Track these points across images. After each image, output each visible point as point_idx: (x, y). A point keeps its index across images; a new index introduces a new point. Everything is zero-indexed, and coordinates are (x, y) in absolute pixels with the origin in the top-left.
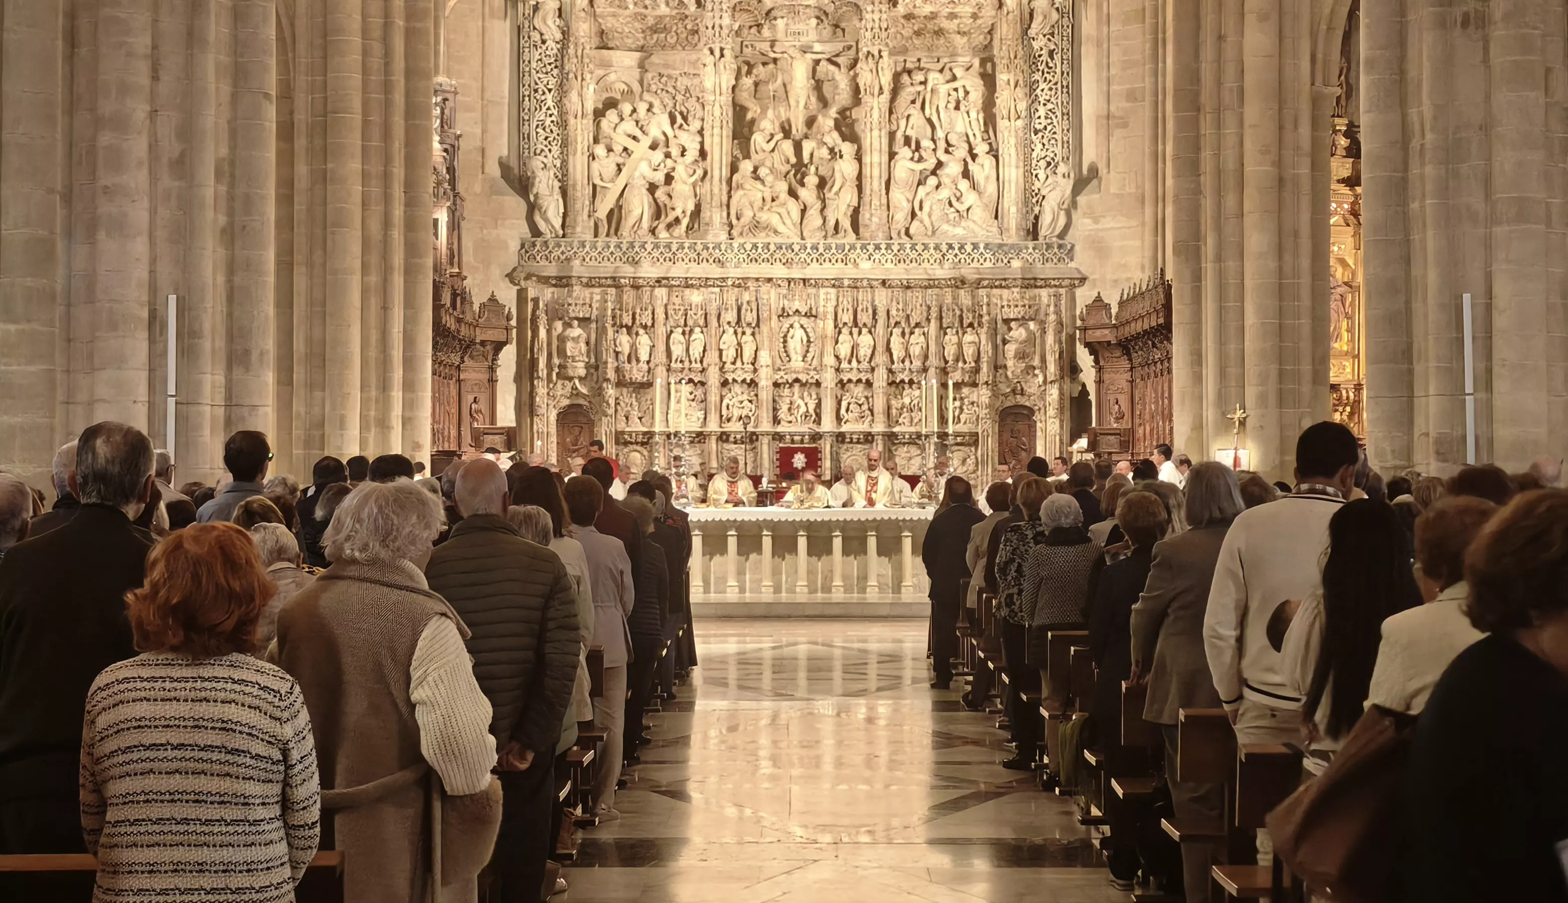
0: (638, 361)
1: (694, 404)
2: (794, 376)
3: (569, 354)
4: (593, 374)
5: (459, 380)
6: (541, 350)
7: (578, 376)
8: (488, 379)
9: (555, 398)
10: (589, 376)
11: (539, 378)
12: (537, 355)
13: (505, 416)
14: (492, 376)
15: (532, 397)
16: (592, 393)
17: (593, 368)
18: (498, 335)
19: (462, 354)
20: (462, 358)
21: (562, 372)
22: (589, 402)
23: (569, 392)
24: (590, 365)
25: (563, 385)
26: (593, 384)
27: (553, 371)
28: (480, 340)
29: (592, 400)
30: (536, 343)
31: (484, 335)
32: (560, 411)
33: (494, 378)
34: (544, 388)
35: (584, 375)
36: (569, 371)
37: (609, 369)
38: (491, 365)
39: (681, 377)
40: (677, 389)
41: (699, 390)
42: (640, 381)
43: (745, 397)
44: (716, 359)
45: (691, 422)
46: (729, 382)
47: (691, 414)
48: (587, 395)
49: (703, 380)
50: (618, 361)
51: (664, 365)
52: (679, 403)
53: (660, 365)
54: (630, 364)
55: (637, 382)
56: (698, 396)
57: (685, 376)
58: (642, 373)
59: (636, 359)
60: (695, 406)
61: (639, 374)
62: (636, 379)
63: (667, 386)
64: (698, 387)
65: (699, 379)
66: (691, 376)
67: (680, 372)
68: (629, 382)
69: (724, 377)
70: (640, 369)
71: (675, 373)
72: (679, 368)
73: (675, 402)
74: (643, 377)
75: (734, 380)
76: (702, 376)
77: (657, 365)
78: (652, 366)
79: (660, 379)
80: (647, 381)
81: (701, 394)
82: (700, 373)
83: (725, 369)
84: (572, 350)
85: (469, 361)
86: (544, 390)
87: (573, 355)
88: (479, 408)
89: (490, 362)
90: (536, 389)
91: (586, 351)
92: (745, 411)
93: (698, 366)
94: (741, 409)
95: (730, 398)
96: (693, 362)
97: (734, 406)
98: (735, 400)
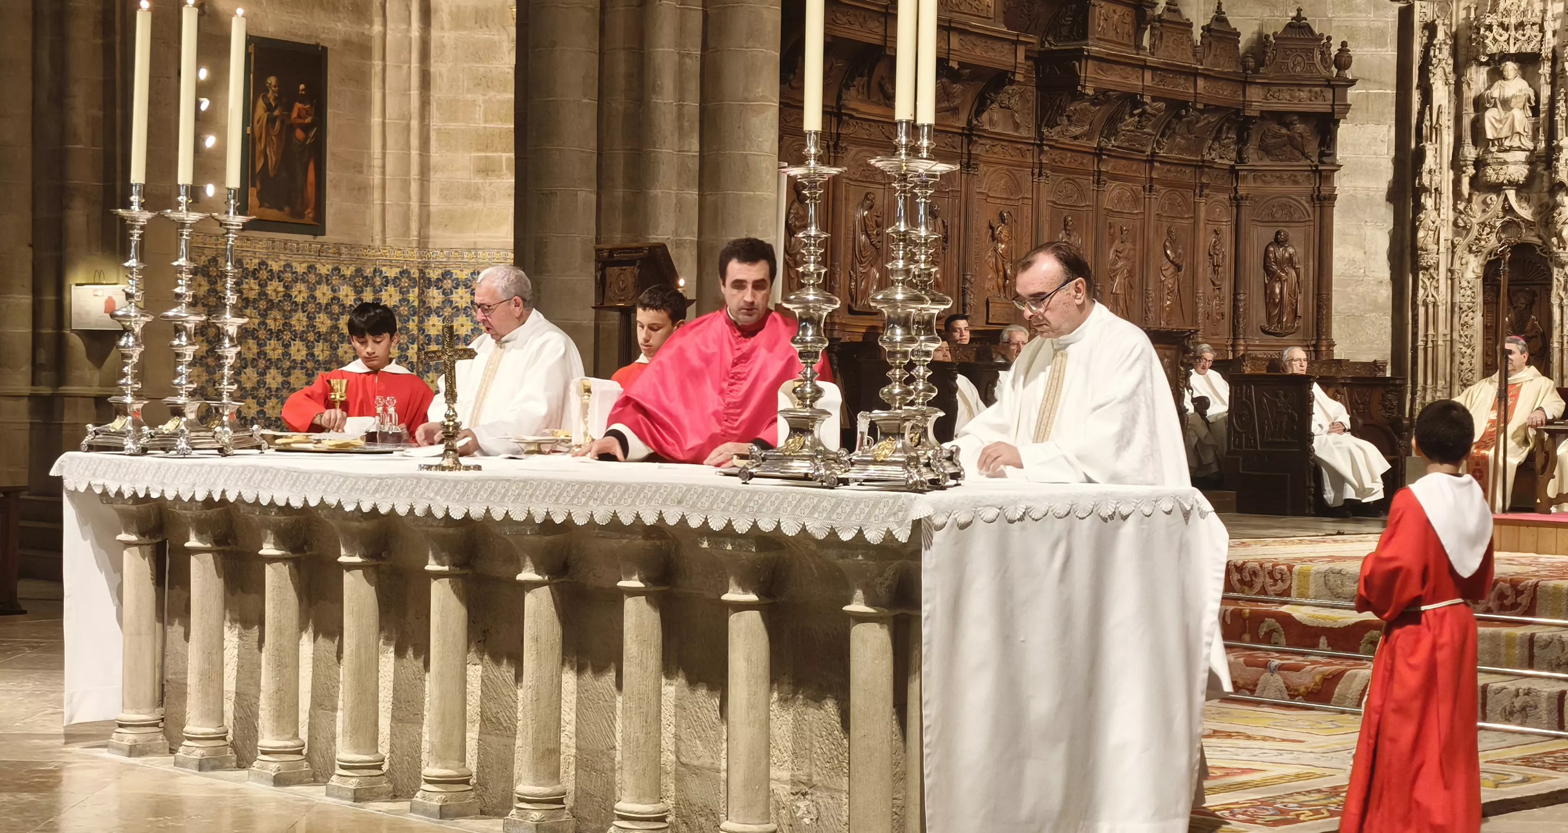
3: (1490, 134)
4: (1543, 175)
5: (1235, 198)
6: (1436, 129)
7: (1508, 181)
8: (1312, 196)
9: (1469, 231)
10: (1537, 181)
11: (1424, 189)
12: (1427, 142)
13: (1362, 271)
14: (1319, 188)
15: (1415, 230)
16: (1541, 218)
17: (1543, 162)
18: (1311, 100)
19: (1237, 143)
20: (1239, 153)
21: (1480, 174)
22: (1540, 237)
23: (1498, 217)
24: (1537, 157)
25: (1484, 202)
26: (1546, 198)
27: (1463, 175)
28: (1262, 112)
29: (1542, 234)
30: (1427, 117)
31: (1274, 101)
32: (1488, 258)
33: (1323, 193)
34: (1439, 209)
35: (1522, 179)
36: (1489, 171)
37: (1562, 161)
38: (1316, 166)
48: (1531, 222)
84: (1496, 125)
85: (1261, 159)
86: (1439, 215)
87: (1503, 135)
88: (1287, 255)
89: (1315, 159)
90: (1421, 212)
91: (1530, 127)
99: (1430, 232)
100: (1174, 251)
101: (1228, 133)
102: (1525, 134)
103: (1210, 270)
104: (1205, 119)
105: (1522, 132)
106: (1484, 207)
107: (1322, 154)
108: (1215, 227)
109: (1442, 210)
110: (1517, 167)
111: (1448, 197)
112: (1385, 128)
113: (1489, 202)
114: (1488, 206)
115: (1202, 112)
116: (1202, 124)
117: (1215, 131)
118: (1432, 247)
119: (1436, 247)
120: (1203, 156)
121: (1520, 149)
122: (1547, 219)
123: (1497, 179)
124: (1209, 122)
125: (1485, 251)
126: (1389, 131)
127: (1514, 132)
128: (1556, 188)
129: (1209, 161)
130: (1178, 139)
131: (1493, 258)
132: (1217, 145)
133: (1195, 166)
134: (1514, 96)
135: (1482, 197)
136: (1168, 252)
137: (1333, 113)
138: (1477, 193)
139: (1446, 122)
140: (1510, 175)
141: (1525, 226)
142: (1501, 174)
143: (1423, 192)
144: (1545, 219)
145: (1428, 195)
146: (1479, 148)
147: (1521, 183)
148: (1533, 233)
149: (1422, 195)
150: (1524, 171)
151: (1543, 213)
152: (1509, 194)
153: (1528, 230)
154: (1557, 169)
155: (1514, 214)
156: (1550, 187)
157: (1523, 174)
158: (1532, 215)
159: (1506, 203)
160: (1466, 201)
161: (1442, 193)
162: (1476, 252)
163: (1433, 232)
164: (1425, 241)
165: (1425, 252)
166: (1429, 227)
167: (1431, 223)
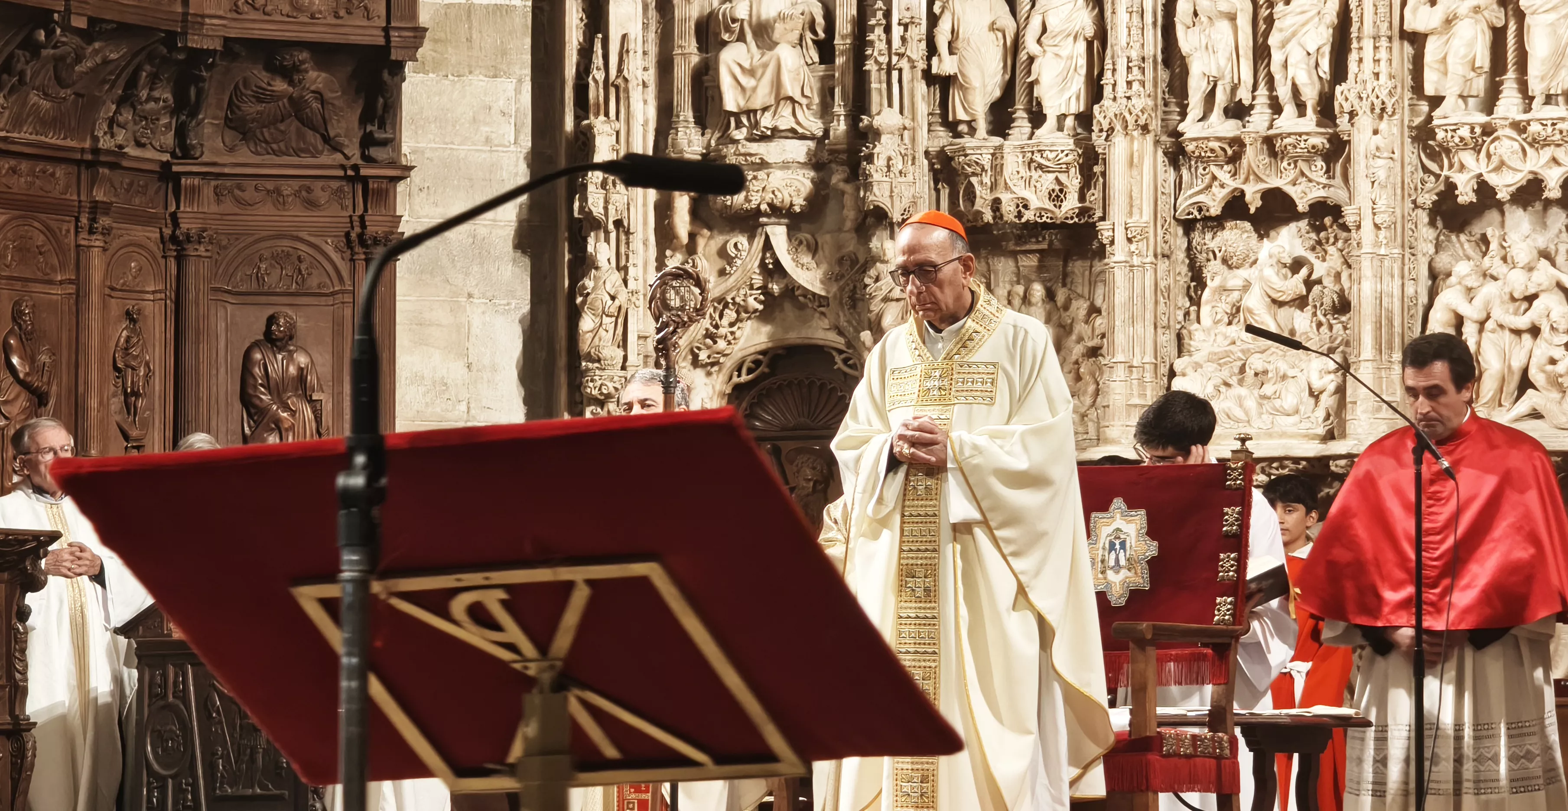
3: (731, 101)
4: (843, 193)
5: (174, 239)
6: (617, 88)
7: (771, 205)
8: (347, 235)
10: (832, 205)
11: (596, 224)
12: (597, 115)
13: (463, 407)
14: (362, 218)
16: (841, 289)
17: (842, 164)
18: (337, 16)
19: (175, 112)
20: (181, 133)
22: (840, 333)
23: (751, 287)
24: (832, 152)
25: (722, 253)
26: (851, 245)
28: (227, 40)
29: (843, 323)
30: (598, 60)
31: (254, 15)
32: (735, 379)
33: (371, 230)
34: (626, 269)
35: (799, 203)
37: (880, 162)
38: (355, 168)
39: (1230, 189)
40: (1230, 249)
41: (1331, 249)
42: (1041, 217)
43: (1545, 273)
44: (1390, 84)
45: (1278, 411)
46: (1461, 200)
47: (1281, 373)
48: (820, 296)
49: (1336, 194)
50: (952, 127)
51: (1145, 129)
52: (1236, 320)
53: (1118, 127)
54: (1005, 136)
55: (1028, 221)
56: (1328, 282)
57: (1247, 180)
58: (1052, 176)
59: (1029, 111)
60: (1309, 329)
61: (1033, 182)
62: (1018, 206)
63: (1167, 237)
64: (1328, 239)
65: (1318, 193)
66: (1274, 182)
67: (1228, 163)
68: (992, 222)
69: (1437, 177)
70: (1037, 157)
71: (1204, 169)
72: (1219, 139)
73: (1219, 317)
74: (1058, 196)
75: (1484, 190)
76: (1329, 178)
77: (1112, 129)
78: (1098, 140)
79: (1127, 200)
80: (1077, 216)
81: (1339, 269)
82: (1320, 163)
83: (1440, 135)
84: (743, 80)
85: (232, 150)
86: (625, 282)
87: (757, 104)
88: (292, 370)
89: (354, 152)
91: (816, 86)
92: (1543, 349)
93: (1309, 123)
94: (1526, 337)
95: (1471, 282)
96: (1289, 109)
97: (1489, 325)
98: (1490, 289)
99: (606, 320)
100: (29, 358)
101: (151, 89)
102: (804, 101)
103: (116, 403)
104: (96, 52)
105: (797, 97)
106: (720, 263)
107: (367, 141)
108: (130, 305)
109: (632, 271)
110: (788, 174)
111: (645, 243)
112: (507, 85)
113: (732, 251)
114: (730, 260)
115: (88, 36)
116: (89, 64)
117: (122, 82)
118: (611, 352)
119: (620, 353)
120: (96, 139)
121: (794, 134)
122: (854, 290)
123: (748, 200)
124: (106, 62)
125: (729, 363)
126: (518, 91)
127: (781, 98)
128: (870, 220)
129: (108, 152)
130: (34, 98)
131: (744, 378)
132: (127, 115)
133: (78, 163)
134: (782, 17)
135: (719, 240)
136: (15, 360)
137: (386, 48)
138: (706, 232)
139: (640, 73)
140: (773, 192)
141: (810, 305)
142: (756, 189)
143: (592, 230)
144: (847, 289)
145: (602, 235)
146: (708, 131)
147: (797, 209)
148: (825, 323)
149: (589, 235)
150: (803, 184)
151: (843, 276)
152: (774, 234)
153: (817, 315)
154: (870, 180)
155: (785, 281)
156: (856, 219)
157: (802, 189)
158: (822, 282)
159: (768, 255)
160: (684, 249)
161: (631, 231)
162: (707, 364)
163: (614, 319)
164: (597, 339)
165: (597, 365)
166: (604, 308)
167: (608, 298)
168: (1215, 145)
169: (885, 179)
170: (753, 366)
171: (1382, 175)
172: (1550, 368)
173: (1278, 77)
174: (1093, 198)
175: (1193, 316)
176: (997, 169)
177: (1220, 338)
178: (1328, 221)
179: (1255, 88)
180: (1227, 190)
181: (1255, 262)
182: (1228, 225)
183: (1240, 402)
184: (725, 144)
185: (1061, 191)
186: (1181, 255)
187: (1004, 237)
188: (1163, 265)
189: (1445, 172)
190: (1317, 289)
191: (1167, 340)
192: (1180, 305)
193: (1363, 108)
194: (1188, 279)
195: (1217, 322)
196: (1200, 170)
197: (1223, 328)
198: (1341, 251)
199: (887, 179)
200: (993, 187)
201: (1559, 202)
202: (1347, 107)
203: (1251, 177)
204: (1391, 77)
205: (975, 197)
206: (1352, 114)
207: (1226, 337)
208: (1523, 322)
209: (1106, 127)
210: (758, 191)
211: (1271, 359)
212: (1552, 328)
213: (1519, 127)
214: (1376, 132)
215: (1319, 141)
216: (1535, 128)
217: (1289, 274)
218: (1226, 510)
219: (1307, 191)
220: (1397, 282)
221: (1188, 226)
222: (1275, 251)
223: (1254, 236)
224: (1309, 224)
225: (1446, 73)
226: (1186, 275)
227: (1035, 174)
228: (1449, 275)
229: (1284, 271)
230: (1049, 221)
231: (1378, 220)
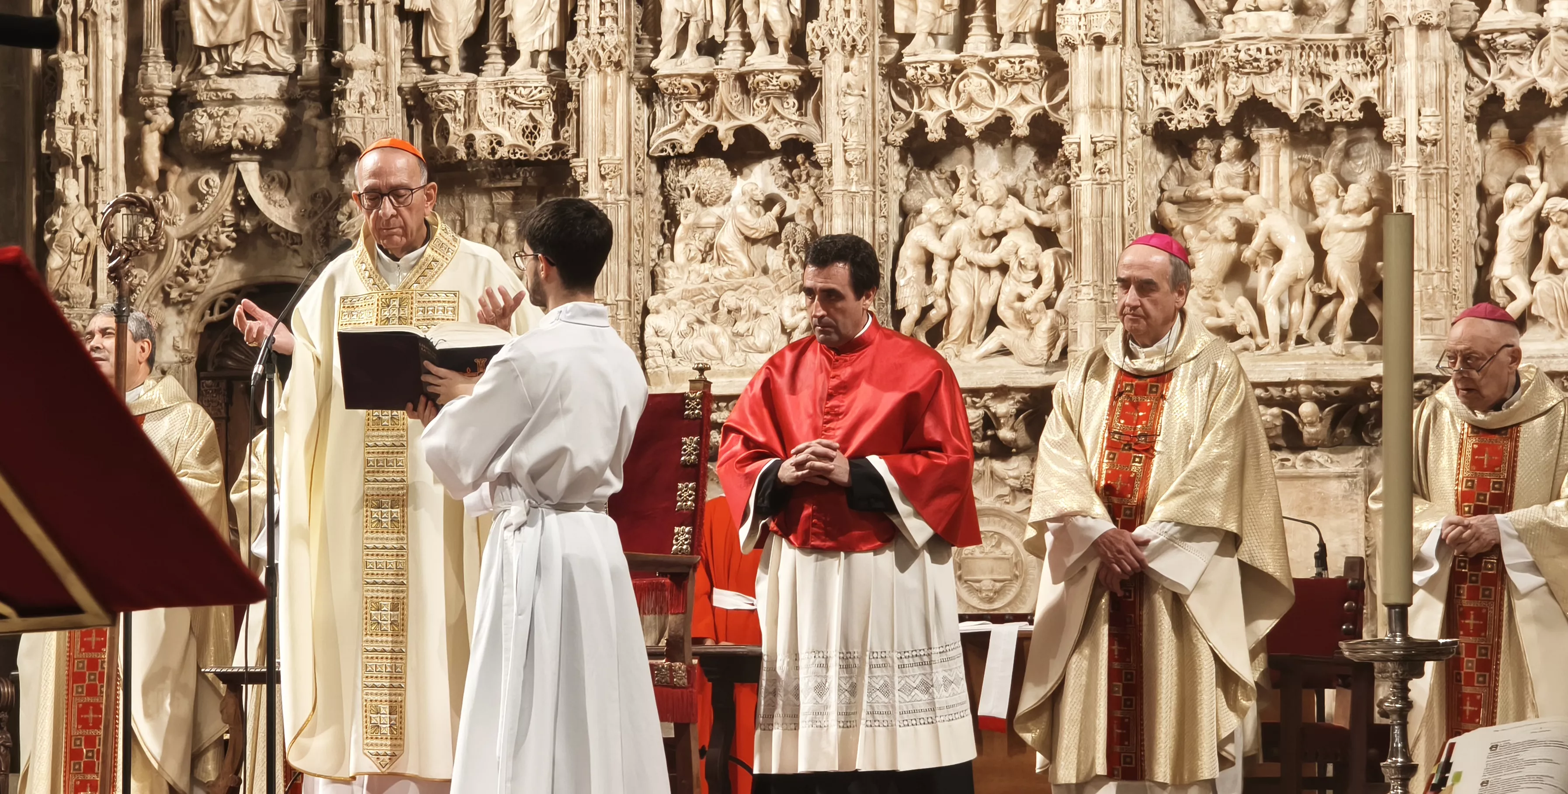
0: (511, 54)
1: (774, 257)
2: (1240, 87)
3: (201, 36)
4: (316, 129)
6: (85, 22)
7: (243, 141)
9: (161, 255)
10: (305, 142)
11: (65, 161)
12: (65, 49)
15: (43, 251)
16: (315, 226)
17: (315, 100)
21: (183, 125)
23: (223, 224)
24: (304, 88)
25: (194, 189)
26: (324, 182)
27: (147, 128)
32: (207, 318)
34: (95, 205)
35: (271, 139)
36: (201, 119)
37: (352, 98)
39: (704, 126)
40: (703, 187)
41: (803, 187)
42: (515, 153)
43: (1013, 210)
44: (860, 21)
45: (750, 348)
46: (930, 137)
47: (754, 311)
48: (293, 234)
49: (809, 131)
50: (425, 63)
51: (618, 65)
52: (709, 258)
53: (591, 64)
54: (478, 72)
55: (502, 158)
56: (800, 219)
57: (719, 117)
58: (525, 113)
59: (503, 47)
60: (781, 267)
61: (506, 119)
62: (491, 143)
63: (641, 174)
64: (800, 177)
65: (790, 130)
66: (747, 119)
67: (701, 100)
68: (465, 158)
69: (908, 114)
70: (511, 94)
71: (678, 106)
72: (692, 76)
73: (692, 254)
74: (531, 133)
75: (953, 127)
76: (801, 115)
77: (585, 66)
78: (572, 76)
79: (601, 137)
80: (551, 153)
81: (811, 207)
82: (792, 100)
83: (910, 72)
84: (214, 15)
86: (94, 219)
87: (228, 39)
90: (53, 211)
91: (288, 21)
92: (1010, 286)
93: (781, 60)
94: (995, 274)
95: (941, 219)
96: (761, 46)
97: (959, 262)
98: (959, 226)
99: (75, 257)
102: (276, 37)
105: (269, 32)
106: (191, 200)
109: (100, 208)
110: (260, 110)
111: (115, 180)
113: (203, 188)
114: (201, 197)
118: (80, 290)
119: (89, 291)
121: (265, 69)
122: (327, 228)
123: (218, 136)
125: (201, 302)
127: (252, 33)
128: (343, 157)
131: (217, 316)
135: (191, 176)
138: (177, 169)
139: (108, 7)
140: (245, 129)
141: (283, 243)
142: (227, 125)
143: (60, 166)
144: (320, 226)
145: (71, 171)
146: (179, 67)
147: (269, 145)
148: (298, 261)
149: (57, 171)
150: (276, 121)
151: (316, 213)
152: (246, 171)
153: (290, 253)
154: (342, 116)
155: (258, 218)
156: (329, 155)
157: (274, 125)
158: (294, 219)
159: (240, 192)
160: (155, 186)
161: (101, 167)
162: (178, 303)
163: (82, 257)
164: (65, 277)
165: (65, 303)
166: (72, 246)
167: (76, 235)
168: (688, 82)
169: (357, 115)
170: (225, 304)
171: (852, 112)
172: (1018, 304)
173: (750, 14)
174: (566, 135)
175: (667, 253)
176: (471, 104)
177: (693, 276)
178: (800, 158)
179: (727, 25)
180: (698, 129)
181: (728, 199)
182: (702, 162)
183: (713, 339)
184: (196, 80)
185: (535, 127)
186: (655, 192)
187: (478, 174)
188: (637, 202)
189: (916, 110)
190: (789, 226)
191: (641, 277)
192: (654, 242)
193: (834, 45)
194: (661, 217)
195: (690, 260)
196: (674, 107)
197: (696, 266)
198: (814, 188)
199: (360, 115)
200: (467, 124)
201: (1026, 140)
202: (818, 44)
203: (724, 114)
204: (862, 14)
205: (448, 133)
206: (824, 52)
207: (699, 275)
208: (991, 259)
209: (579, 63)
210: (229, 127)
211: (744, 296)
212: (1020, 265)
213: (988, 65)
214: (847, 69)
215: (790, 78)
216: (1003, 65)
217: (763, 212)
218: (684, 439)
219: (780, 128)
220: (868, 219)
221: (662, 163)
222: (748, 188)
223: (728, 173)
224: (782, 161)
225: (915, 11)
226: (660, 212)
227: (509, 111)
228: (919, 212)
229: (757, 208)
230: (522, 158)
231: (849, 158)
